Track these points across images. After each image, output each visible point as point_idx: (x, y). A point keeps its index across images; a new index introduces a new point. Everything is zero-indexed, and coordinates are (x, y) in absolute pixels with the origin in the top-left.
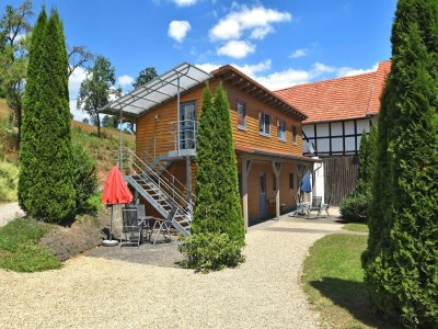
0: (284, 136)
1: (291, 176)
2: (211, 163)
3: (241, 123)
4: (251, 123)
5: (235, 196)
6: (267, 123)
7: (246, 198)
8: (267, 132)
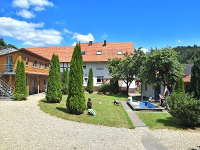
0: (42, 67)
1: (45, 80)
2: (19, 78)
3: (27, 64)
4: (30, 64)
5: (25, 86)
6: (36, 63)
7: (28, 87)
8: (36, 66)
